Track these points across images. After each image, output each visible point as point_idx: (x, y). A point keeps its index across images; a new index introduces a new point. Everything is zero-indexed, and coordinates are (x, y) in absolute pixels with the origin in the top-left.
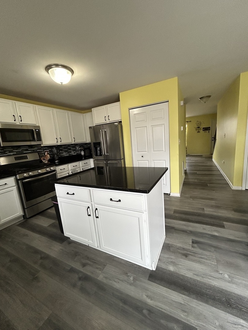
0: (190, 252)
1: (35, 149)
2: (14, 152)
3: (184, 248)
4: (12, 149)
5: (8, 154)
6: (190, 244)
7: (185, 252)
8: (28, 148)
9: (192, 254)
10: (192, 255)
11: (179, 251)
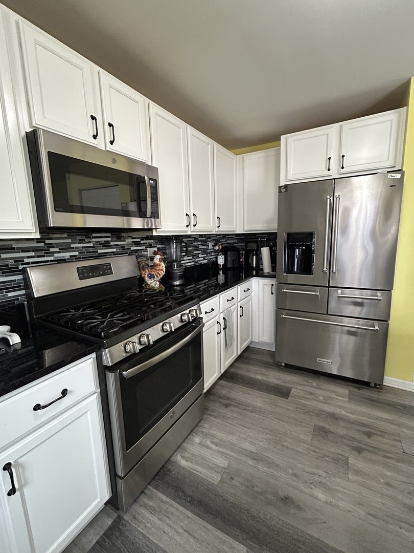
1: (126, 243)
2: (72, 249)
4: (70, 241)
5: (56, 255)
8: (109, 239)
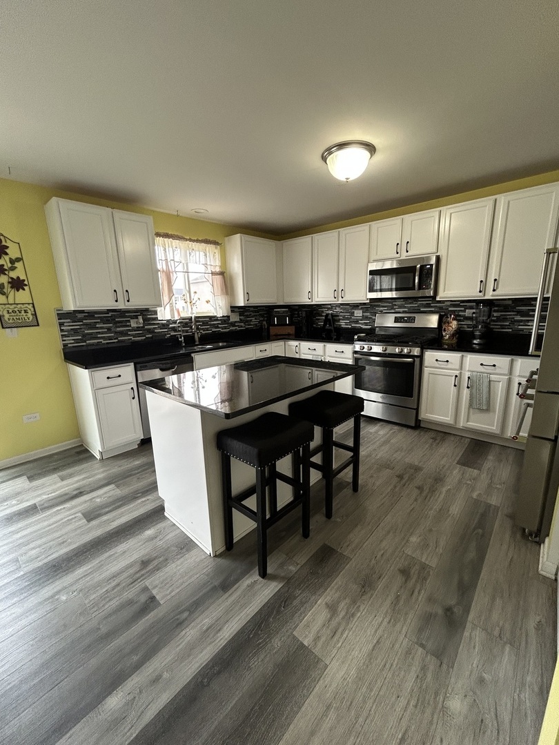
0: (142, 575)
3: (158, 570)
6: (154, 588)
7: (150, 567)
9: (138, 575)
10: (137, 573)
11: (161, 559)
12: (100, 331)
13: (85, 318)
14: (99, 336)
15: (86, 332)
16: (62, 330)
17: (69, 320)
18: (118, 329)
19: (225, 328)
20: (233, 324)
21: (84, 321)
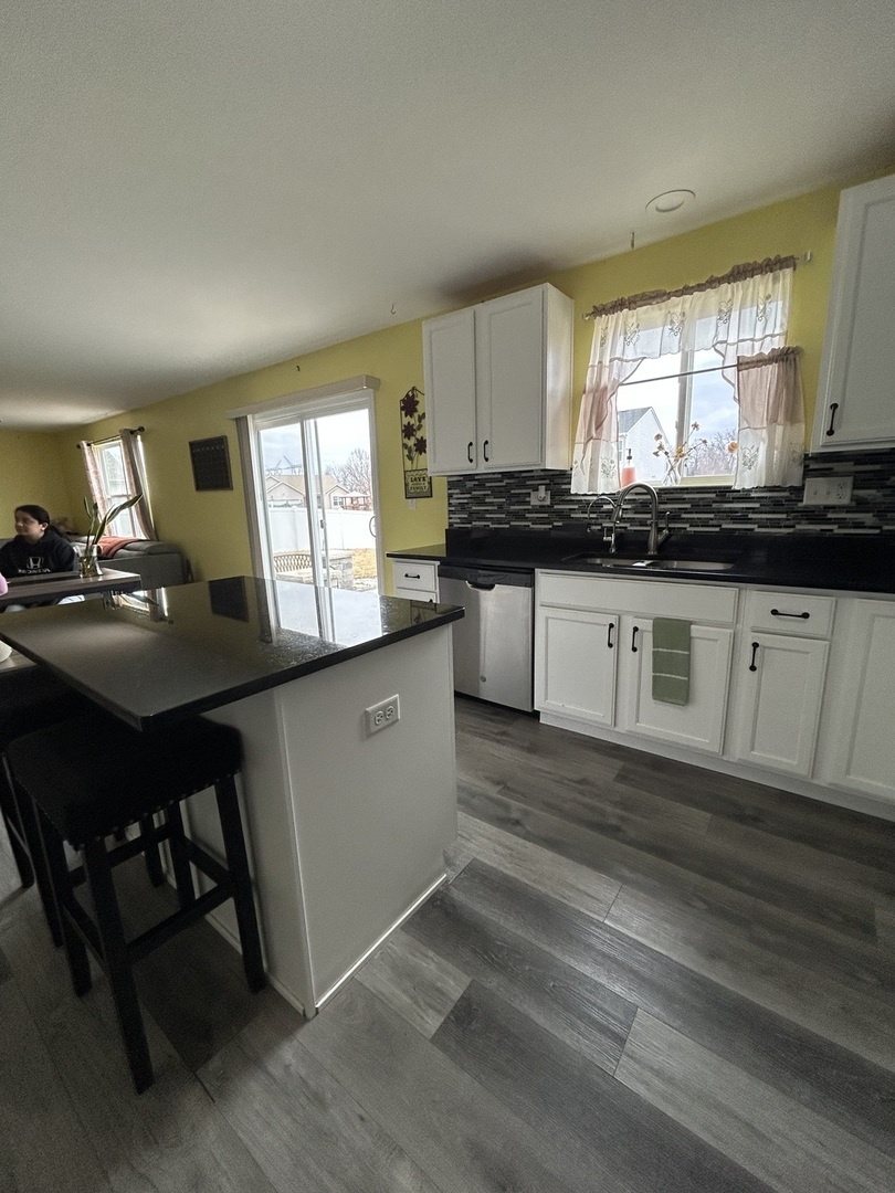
12: (489, 508)
13: (476, 487)
14: (488, 516)
15: (474, 508)
16: (450, 505)
17: (458, 491)
18: (512, 507)
19: (776, 524)
20: (815, 514)
21: (474, 493)
